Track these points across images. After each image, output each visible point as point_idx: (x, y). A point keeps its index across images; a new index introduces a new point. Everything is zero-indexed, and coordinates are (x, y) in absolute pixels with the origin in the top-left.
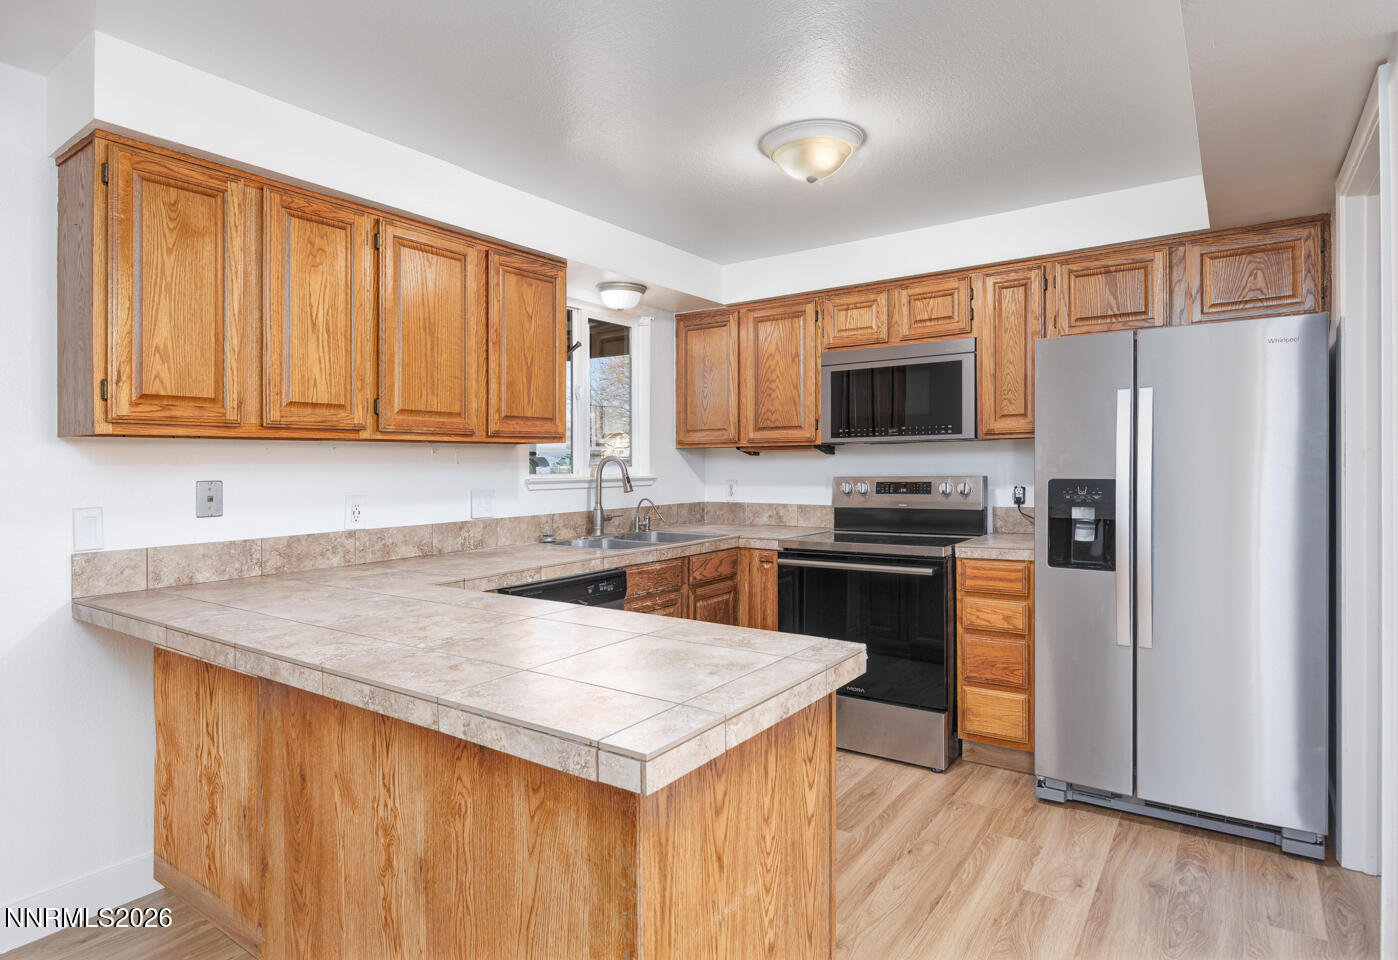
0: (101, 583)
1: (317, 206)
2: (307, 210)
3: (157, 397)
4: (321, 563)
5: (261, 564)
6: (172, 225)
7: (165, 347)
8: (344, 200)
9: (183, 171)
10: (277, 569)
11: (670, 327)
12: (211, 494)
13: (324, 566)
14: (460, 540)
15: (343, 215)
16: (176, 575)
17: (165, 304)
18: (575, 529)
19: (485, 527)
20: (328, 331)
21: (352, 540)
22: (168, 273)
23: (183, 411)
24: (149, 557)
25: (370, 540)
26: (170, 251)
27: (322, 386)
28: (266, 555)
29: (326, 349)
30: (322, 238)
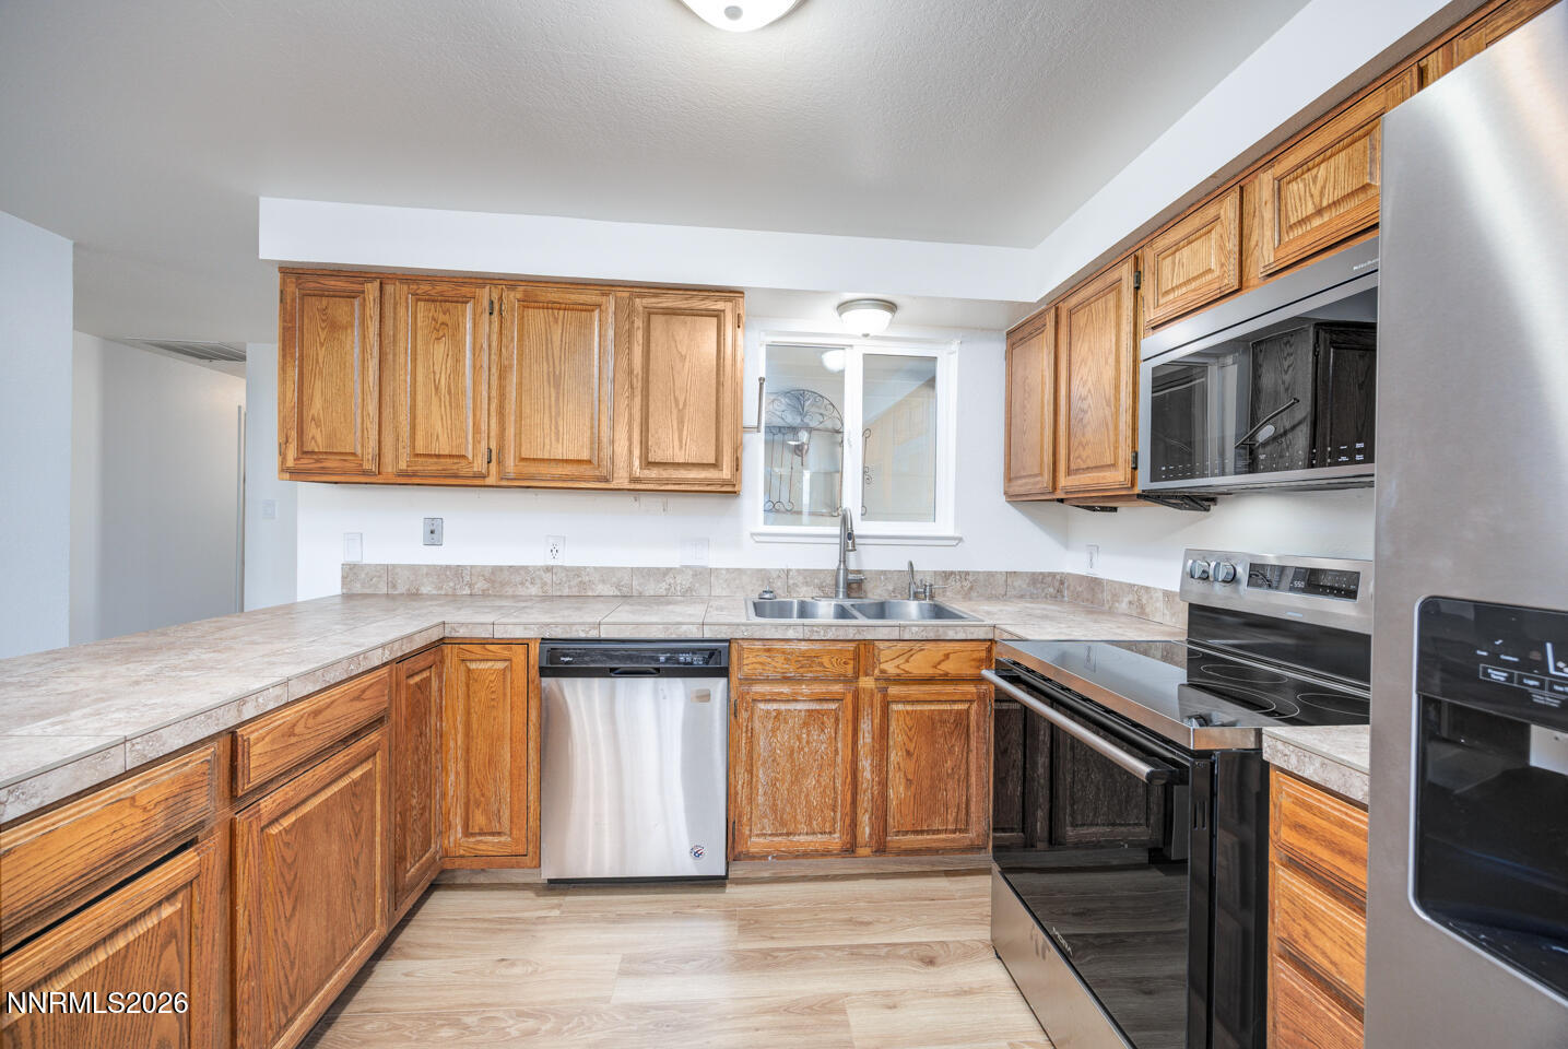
0: (358, 585)
1: (443, 287)
2: (432, 293)
3: (313, 452)
4: (521, 591)
5: (471, 585)
6: (323, 325)
7: (318, 414)
8: (470, 278)
9: (332, 283)
10: (483, 590)
11: (999, 348)
12: (432, 528)
13: (523, 594)
14: (664, 586)
15: (465, 290)
16: (407, 587)
17: (318, 384)
18: (821, 587)
19: (695, 575)
20: (449, 393)
21: (549, 574)
22: (320, 360)
23: (331, 463)
24: (389, 571)
25: (567, 575)
26: (322, 345)
27: (443, 439)
28: (474, 578)
29: (448, 407)
30: (445, 314)
